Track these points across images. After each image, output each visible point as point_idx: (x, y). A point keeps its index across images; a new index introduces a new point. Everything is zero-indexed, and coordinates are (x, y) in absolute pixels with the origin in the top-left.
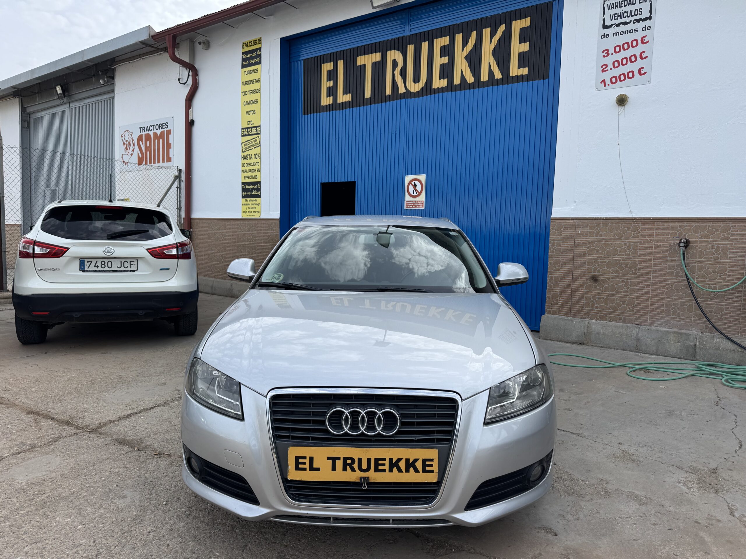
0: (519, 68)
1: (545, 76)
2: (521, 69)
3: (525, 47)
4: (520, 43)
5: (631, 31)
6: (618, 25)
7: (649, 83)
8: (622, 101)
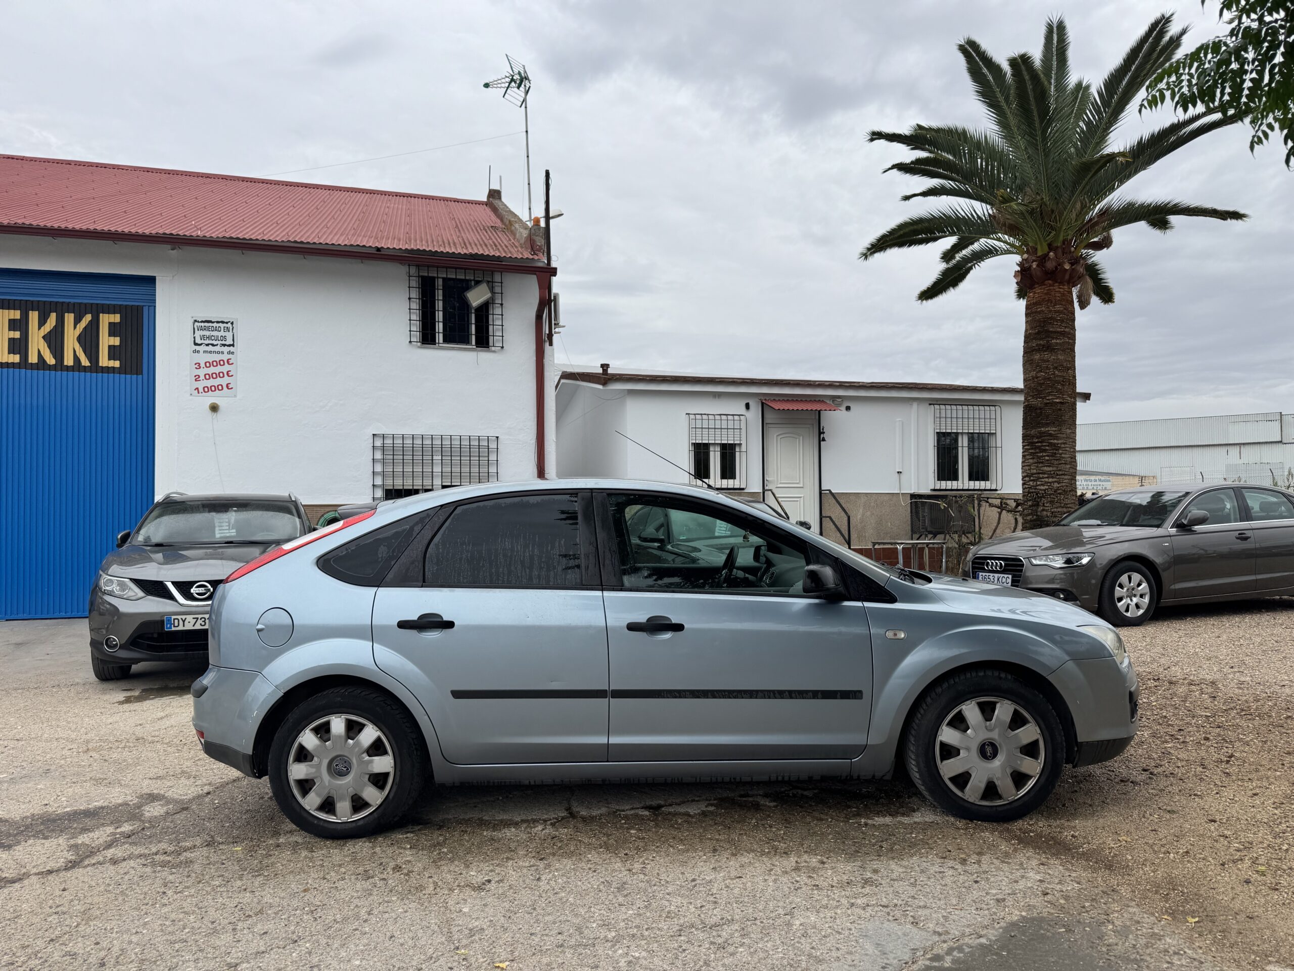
0: (109, 359)
1: (138, 371)
2: (112, 361)
3: (116, 341)
4: (110, 335)
5: (218, 353)
6: (207, 345)
7: (235, 396)
8: (214, 408)
